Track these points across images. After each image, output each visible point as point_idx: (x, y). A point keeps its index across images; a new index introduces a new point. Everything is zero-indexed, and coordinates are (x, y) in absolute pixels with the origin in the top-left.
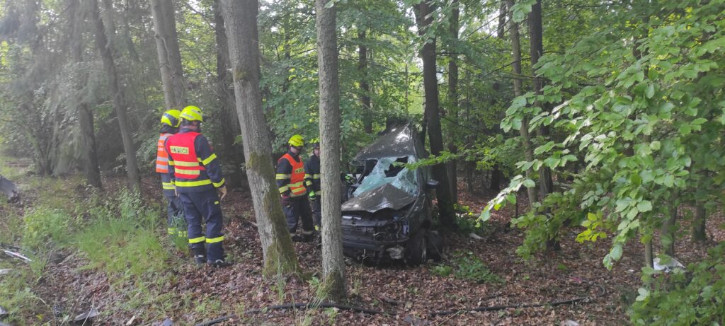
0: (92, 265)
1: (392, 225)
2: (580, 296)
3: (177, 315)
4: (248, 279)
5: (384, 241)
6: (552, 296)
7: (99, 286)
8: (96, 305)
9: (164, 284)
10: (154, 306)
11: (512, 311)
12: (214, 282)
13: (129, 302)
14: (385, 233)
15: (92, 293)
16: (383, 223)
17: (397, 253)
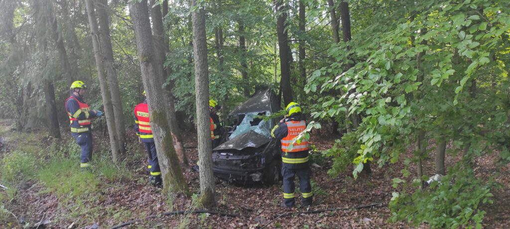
0: (49, 190)
1: (254, 158)
2: (377, 202)
3: (102, 220)
4: (152, 196)
5: (248, 170)
6: (358, 203)
7: (52, 204)
8: (49, 216)
9: (95, 201)
10: (87, 215)
11: (328, 213)
12: (129, 199)
13: (71, 214)
14: (249, 164)
15: (47, 208)
16: (247, 157)
17: (257, 177)
